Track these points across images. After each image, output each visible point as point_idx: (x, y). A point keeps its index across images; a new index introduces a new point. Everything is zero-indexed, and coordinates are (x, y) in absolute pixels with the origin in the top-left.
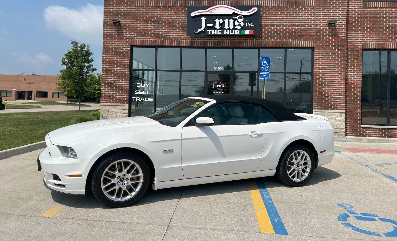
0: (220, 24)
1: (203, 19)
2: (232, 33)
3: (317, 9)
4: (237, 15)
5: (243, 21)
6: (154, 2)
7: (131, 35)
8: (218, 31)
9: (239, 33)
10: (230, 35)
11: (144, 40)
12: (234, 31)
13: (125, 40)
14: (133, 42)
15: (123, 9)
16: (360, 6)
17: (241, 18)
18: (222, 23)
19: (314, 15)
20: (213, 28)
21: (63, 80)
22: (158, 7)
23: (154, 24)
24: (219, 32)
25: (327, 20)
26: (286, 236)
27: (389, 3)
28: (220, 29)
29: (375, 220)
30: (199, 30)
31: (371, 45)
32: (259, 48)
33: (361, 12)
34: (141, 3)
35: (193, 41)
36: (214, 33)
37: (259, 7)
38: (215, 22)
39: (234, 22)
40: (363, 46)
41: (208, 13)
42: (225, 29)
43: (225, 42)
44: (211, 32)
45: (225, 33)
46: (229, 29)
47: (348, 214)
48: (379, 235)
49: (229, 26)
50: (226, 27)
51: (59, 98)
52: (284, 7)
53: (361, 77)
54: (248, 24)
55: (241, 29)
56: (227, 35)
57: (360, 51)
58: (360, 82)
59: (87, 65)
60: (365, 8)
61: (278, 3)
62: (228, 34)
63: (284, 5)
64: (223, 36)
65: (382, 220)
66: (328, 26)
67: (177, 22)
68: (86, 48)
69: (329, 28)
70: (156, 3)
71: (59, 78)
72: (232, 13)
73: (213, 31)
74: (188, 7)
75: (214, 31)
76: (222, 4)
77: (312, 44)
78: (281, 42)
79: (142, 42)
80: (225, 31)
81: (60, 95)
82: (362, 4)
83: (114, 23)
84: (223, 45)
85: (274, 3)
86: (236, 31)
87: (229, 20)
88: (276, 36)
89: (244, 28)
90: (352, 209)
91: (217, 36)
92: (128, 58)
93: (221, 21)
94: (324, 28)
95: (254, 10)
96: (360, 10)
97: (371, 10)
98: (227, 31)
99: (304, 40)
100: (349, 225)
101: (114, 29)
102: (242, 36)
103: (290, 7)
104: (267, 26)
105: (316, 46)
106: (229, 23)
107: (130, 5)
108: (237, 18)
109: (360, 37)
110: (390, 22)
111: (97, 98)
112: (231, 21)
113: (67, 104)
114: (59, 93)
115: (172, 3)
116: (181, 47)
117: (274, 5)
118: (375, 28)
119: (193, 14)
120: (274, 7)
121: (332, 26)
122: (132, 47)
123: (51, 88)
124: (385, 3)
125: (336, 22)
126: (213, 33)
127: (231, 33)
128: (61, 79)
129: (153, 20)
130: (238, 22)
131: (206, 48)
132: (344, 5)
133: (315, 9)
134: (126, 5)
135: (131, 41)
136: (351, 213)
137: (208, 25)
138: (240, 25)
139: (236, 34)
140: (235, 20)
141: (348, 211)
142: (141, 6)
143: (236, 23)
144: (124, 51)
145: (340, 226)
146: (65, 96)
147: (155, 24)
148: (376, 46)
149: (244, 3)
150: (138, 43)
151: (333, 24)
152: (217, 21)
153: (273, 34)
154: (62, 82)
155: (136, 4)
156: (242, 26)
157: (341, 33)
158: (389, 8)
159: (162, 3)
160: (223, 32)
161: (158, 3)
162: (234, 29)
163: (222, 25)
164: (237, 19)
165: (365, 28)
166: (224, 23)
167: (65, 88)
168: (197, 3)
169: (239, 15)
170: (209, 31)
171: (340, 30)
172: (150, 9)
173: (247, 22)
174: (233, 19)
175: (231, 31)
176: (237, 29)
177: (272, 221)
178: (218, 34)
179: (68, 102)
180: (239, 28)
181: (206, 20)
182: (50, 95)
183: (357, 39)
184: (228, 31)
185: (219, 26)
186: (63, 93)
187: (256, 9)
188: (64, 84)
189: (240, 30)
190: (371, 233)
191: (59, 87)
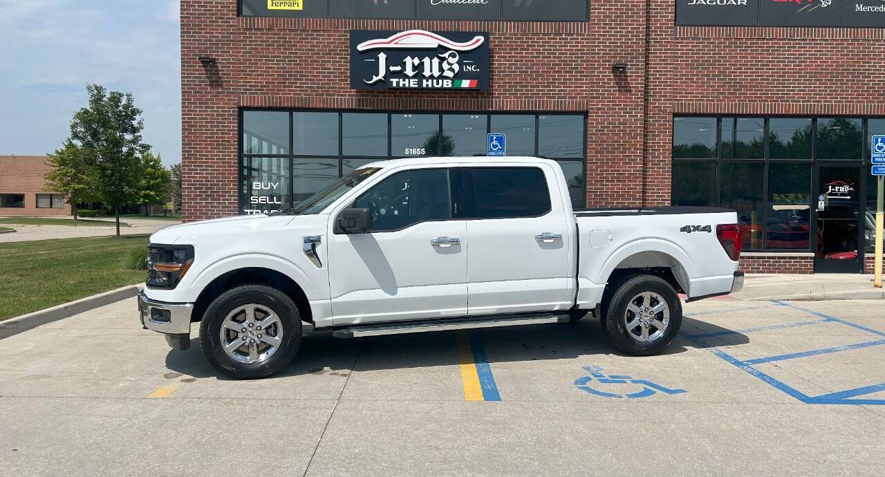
0: (414, 68)
1: (382, 57)
2: (438, 84)
3: (594, 39)
4: (447, 49)
5: (457, 62)
6: (284, 21)
7: (238, 86)
8: (411, 80)
9: (450, 86)
10: (433, 89)
11: (265, 98)
12: (440, 81)
13: (226, 96)
14: (243, 101)
15: (220, 33)
16: (670, 35)
17: (453, 56)
18: (419, 65)
19: (589, 50)
20: (401, 74)
21: (61, 165)
22: (290, 30)
23: (285, 65)
24: (413, 83)
25: (610, 61)
26: (498, 402)
27: (719, 30)
28: (414, 77)
29: (626, 383)
30: (375, 79)
31: (689, 107)
32: (489, 113)
33: (670, 46)
34: (258, 23)
35: (363, 99)
36: (404, 85)
37: (486, 35)
38: (405, 63)
39: (440, 64)
40: (674, 109)
41: (392, 45)
42: (424, 77)
43: (425, 102)
44: (398, 83)
45: (424, 86)
46: (432, 77)
47: (592, 377)
48: (621, 397)
49: (431, 71)
50: (427, 73)
51: (51, 206)
52: (533, 34)
53: (670, 166)
54: (468, 67)
55: (454, 77)
56: (427, 88)
57: (670, 117)
58: (668, 175)
59: (128, 137)
60: (678, 39)
61: (522, 28)
62: (430, 86)
63: (533, 31)
64: (420, 90)
65: (634, 382)
66: (613, 72)
67: (330, 62)
68: (124, 101)
69: (614, 76)
70: (288, 24)
71: (51, 161)
72: (436, 46)
73: (401, 80)
74: (351, 32)
75: (404, 81)
76: (418, 29)
77: (583, 106)
78: (529, 101)
79: (261, 102)
80: (424, 81)
81: (55, 201)
82: (673, 31)
83: (202, 62)
84: (421, 106)
85: (514, 27)
86: (445, 81)
87: (431, 59)
88: (520, 90)
89: (459, 76)
90: (600, 372)
91: (410, 89)
92: (234, 134)
93: (417, 61)
94: (606, 76)
95: (478, 41)
96: (669, 42)
97: (688, 43)
98: (427, 81)
99: (569, 98)
100: (587, 389)
101: (203, 74)
102: (456, 91)
103: (544, 34)
104: (502, 72)
105: (591, 109)
106: (431, 67)
107: (235, 26)
108: (446, 55)
109: (670, 92)
110: (721, 65)
111: (143, 207)
112: (436, 61)
113: (75, 223)
114: (51, 195)
115: (320, 24)
116: (340, 111)
117: (514, 31)
118: (694, 75)
119: (361, 47)
120: (514, 34)
121: (620, 72)
122: (241, 110)
123: (31, 186)
124: (712, 30)
125: (627, 65)
126: (401, 85)
127: (435, 85)
128: (55, 164)
129: (284, 57)
130: (449, 63)
131: (390, 112)
132: (641, 32)
133: (589, 39)
134: (227, 26)
135: (240, 99)
136: (596, 376)
137: (392, 68)
138: (451, 70)
139: (445, 86)
140: (443, 59)
141: (593, 374)
142: (258, 29)
143: (445, 66)
144: (225, 119)
145: (575, 388)
146: (67, 202)
147: (287, 64)
148: (696, 108)
149: (458, 27)
150: (254, 102)
151: (622, 68)
152: (408, 60)
153: (513, 86)
154: (59, 170)
155: (246, 24)
156: (456, 72)
157: (636, 83)
158: (719, 38)
159: (299, 24)
160: (420, 83)
161: (291, 24)
162: (442, 77)
163: (419, 68)
164: (447, 57)
165: (677, 75)
166: (422, 64)
167: (68, 184)
168: (370, 25)
169: (450, 49)
170: (394, 81)
171: (634, 80)
172: (276, 34)
173: (466, 64)
174: (439, 58)
175: (435, 81)
176: (447, 78)
177: (483, 388)
178: (412, 85)
179: (76, 218)
180: (451, 74)
181: (387, 59)
182: (29, 200)
183: (664, 96)
184: (430, 81)
185: (413, 71)
186: (63, 196)
187: (482, 39)
188: (65, 175)
189: (453, 79)
190: (610, 395)
191: (51, 182)
